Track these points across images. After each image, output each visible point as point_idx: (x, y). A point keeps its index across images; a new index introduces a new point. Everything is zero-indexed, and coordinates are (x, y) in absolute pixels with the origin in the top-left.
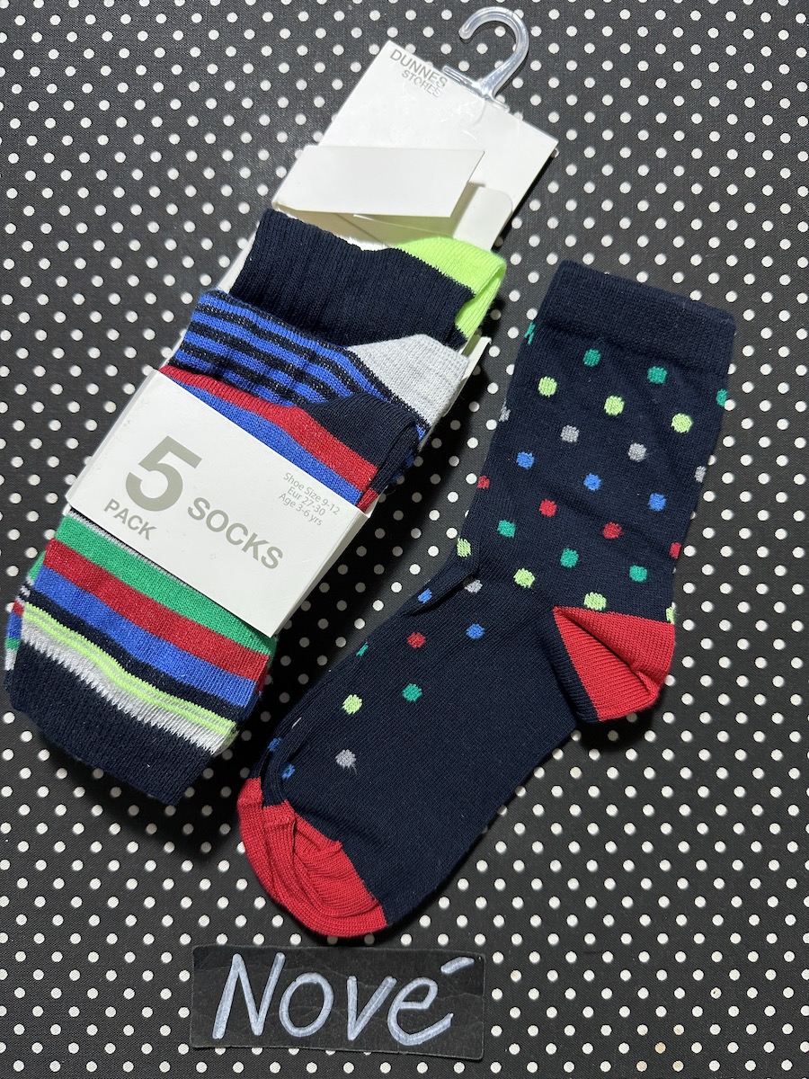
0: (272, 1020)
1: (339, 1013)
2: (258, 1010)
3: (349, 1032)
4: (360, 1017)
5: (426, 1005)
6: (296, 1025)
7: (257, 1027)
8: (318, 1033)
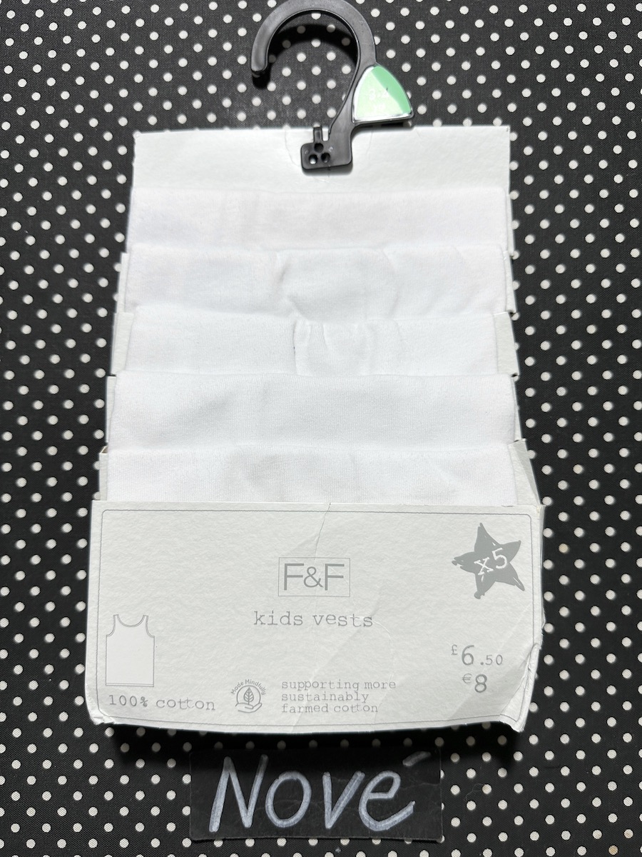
0: (260, 813)
1: (316, 805)
2: (247, 805)
3: (326, 821)
4: (335, 808)
5: (391, 794)
6: (281, 817)
7: (247, 821)
8: (300, 823)
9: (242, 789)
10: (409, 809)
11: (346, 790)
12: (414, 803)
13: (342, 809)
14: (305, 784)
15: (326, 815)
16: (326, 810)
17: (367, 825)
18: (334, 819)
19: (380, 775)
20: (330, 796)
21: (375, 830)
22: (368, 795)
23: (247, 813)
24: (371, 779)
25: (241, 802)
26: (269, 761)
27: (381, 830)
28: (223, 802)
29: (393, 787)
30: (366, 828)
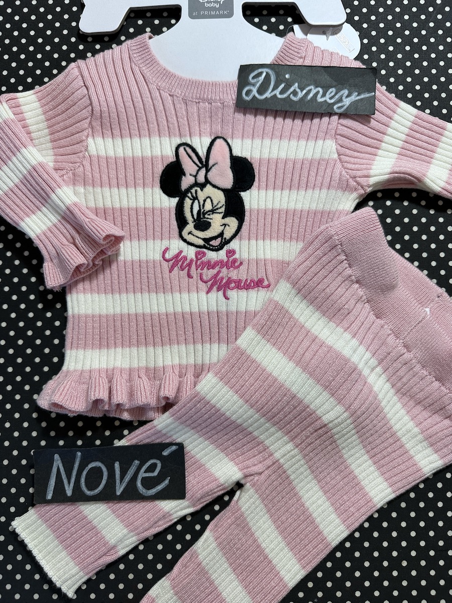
9: (66, 474)
10: (167, 482)
11: (129, 472)
12: (169, 478)
13: (126, 484)
14: (104, 469)
15: (117, 487)
16: (117, 484)
17: (141, 492)
18: (122, 489)
19: (149, 462)
20: (119, 475)
21: (146, 495)
22: (142, 474)
23: (69, 487)
24: (144, 465)
25: (65, 481)
26: (82, 455)
27: (150, 495)
28: (54, 481)
29: (157, 469)
30: (140, 494)
